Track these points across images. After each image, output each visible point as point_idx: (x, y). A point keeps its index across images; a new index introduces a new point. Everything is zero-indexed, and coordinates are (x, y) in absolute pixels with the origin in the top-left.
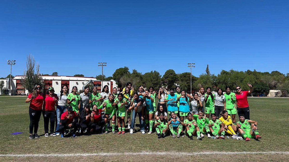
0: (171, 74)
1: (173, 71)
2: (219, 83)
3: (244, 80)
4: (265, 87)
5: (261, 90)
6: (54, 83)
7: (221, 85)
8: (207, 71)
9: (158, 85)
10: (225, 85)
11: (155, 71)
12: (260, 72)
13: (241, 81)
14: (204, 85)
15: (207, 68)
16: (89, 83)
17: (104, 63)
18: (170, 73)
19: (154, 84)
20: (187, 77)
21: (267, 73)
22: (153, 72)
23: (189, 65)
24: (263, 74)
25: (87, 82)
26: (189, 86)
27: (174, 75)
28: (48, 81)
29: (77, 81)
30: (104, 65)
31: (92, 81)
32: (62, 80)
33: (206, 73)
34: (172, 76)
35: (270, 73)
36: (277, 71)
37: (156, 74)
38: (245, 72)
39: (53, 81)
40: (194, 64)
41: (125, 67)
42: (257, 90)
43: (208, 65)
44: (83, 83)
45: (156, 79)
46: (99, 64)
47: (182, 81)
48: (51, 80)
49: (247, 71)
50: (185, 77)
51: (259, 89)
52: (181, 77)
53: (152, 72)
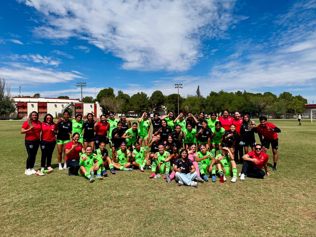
0: (158, 96)
1: (160, 92)
2: (207, 105)
3: (233, 101)
4: (254, 109)
5: (250, 111)
6: (29, 105)
7: (209, 107)
8: (198, 92)
9: (145, 107)
10: (213, 107)
11: (142, 93)
12: (252, 93)
13: (230, 103)
14: (191, 107)
15: (198, 89)
16: (69, 106)
17: (83, 83)
18: (157, 94)
19: (141, 107)
20: (175, 98)
21: (260, 94)
22: (140, 93)
23: (177, 86)
24: (254, 95)
25: (67, 104)
26: (177, 108)
27: (161, 97)
28: (23, 103)
29: (56, 104)
30: (83, 86)
31: (72, 103)
32: (39, 103)
33: (197, 94)
34: (159, 98)
35: (263, 94)
36: (269, 93)
37: (143, 96)
38: (236, 93)
39: (28, 103)
40: (182, 85)
41: (109, 88)
42: (246, 111)
43: (199, 86)
44: (63, 105)
45: (143, 101)
46: (78, 85)
47: (169, 103)
48: (27, 102)
49: (237, 92)
50: (173, 99)
51: (247, 110)
52: (169, 99)
53: (138, 93)
